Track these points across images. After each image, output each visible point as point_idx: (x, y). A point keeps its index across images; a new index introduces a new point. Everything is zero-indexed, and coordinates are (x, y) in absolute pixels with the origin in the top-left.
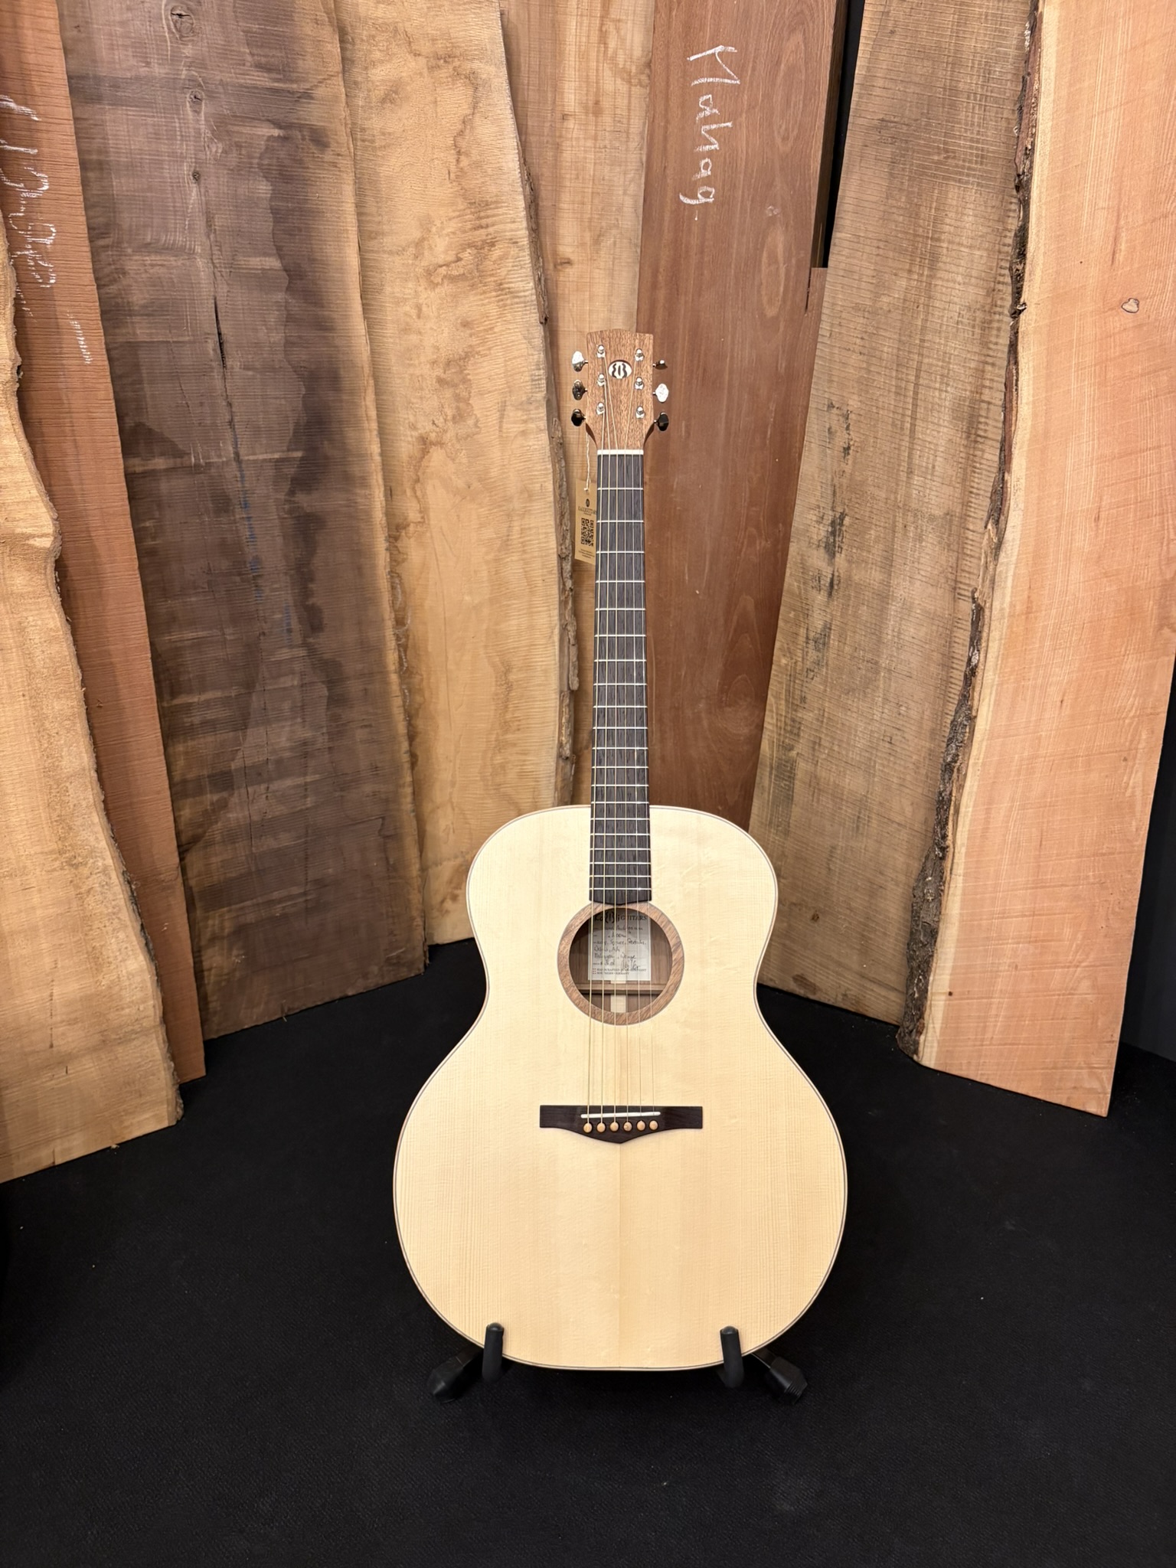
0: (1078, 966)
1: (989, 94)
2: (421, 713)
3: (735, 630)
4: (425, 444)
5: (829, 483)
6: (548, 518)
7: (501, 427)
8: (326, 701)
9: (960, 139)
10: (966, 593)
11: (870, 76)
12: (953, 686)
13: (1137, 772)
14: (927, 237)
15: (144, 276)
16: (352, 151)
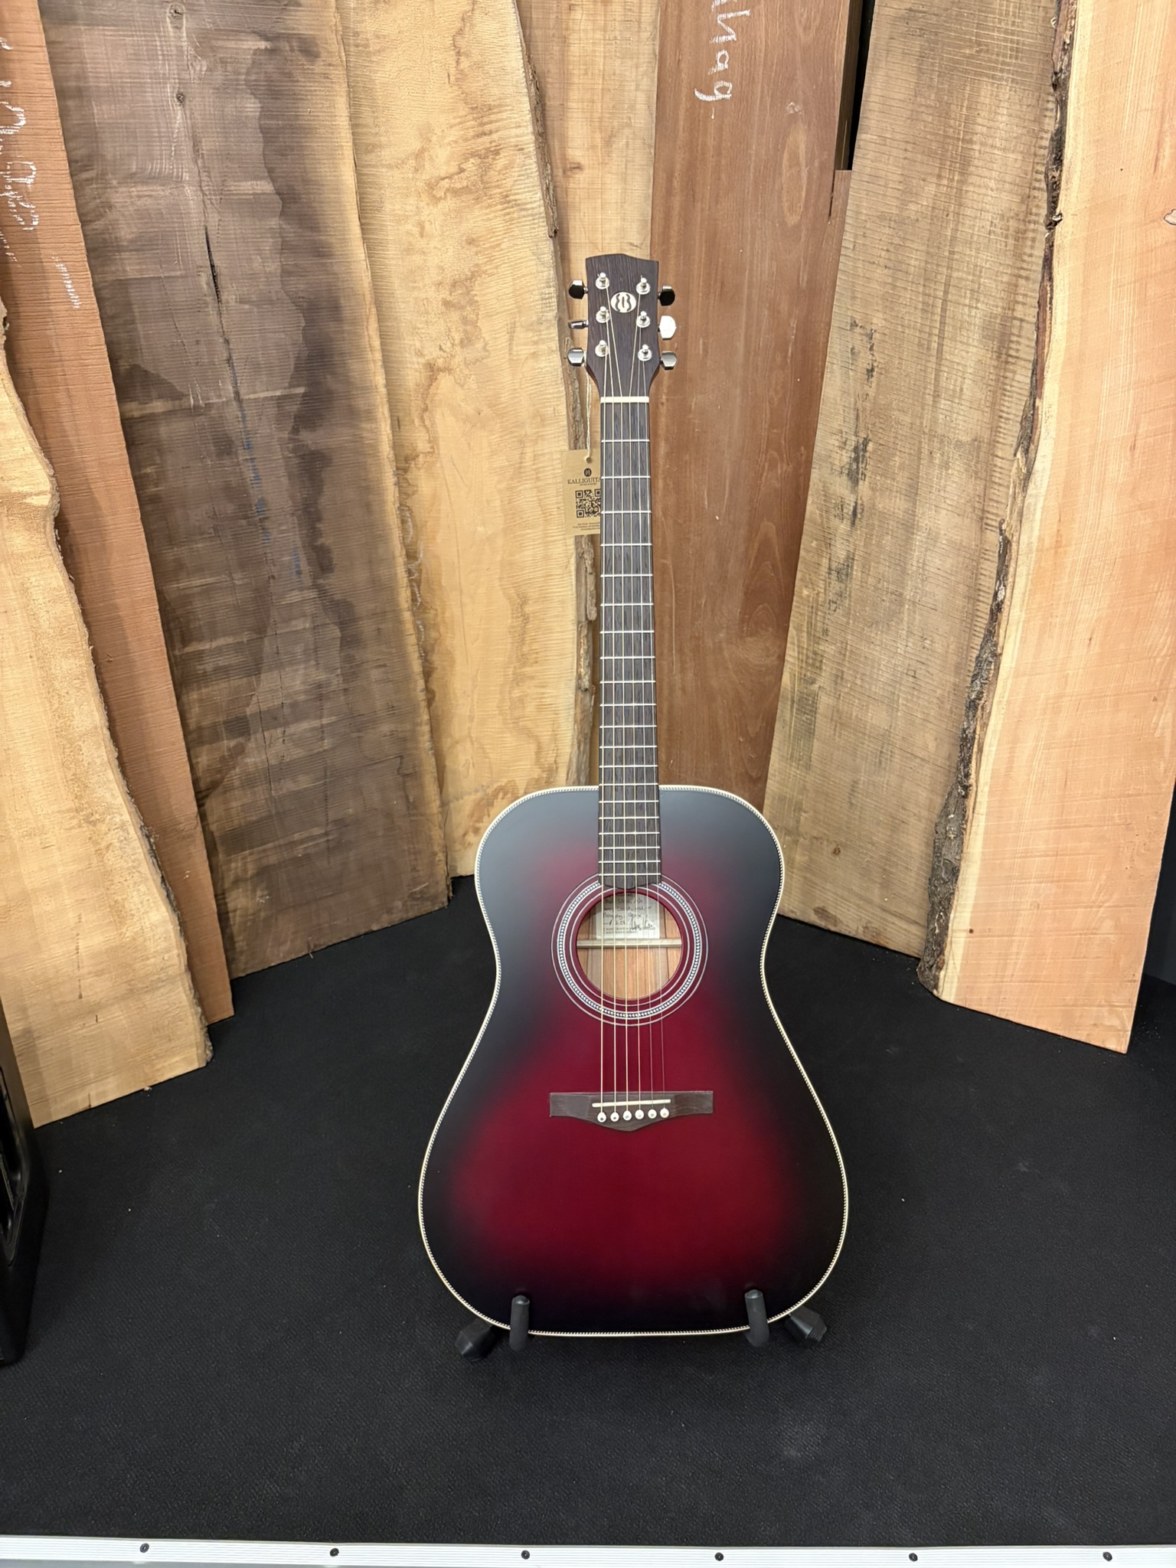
0: (1100, 907)
2: (436, 648)
3: (756, 558)
4: (433, 371)
5: (852, 406)
6: (562, 443)
7: (510, 350)
8: (339, 643)
9: (993, 31)
10: (994, 523)
12: (979, 619)
13: (1167, 712)
14: (958, 139)
15: (131, 209)
16: (344, 59)
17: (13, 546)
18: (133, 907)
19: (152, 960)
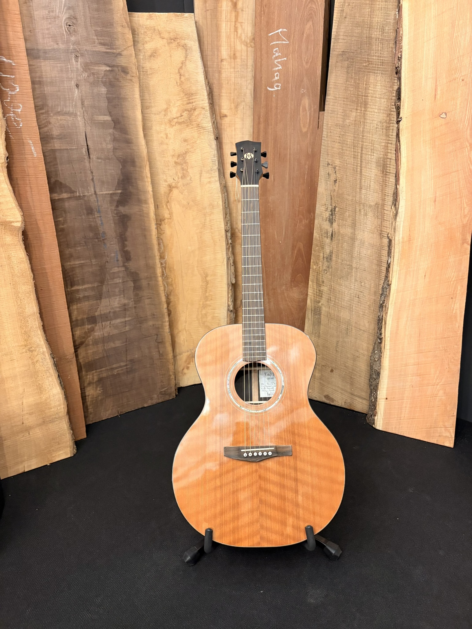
0: (438, 385)
1: (384, 38)
2: (172, 293)
3: (296, 257)
4: (171, 188)
5: (329, 194)
6: (220, 215)
7: (200, 180)
8: (133, 288)
9: (373, 56)
10: (385, 235)
11: (337, 35)
12: (382, 273)
13: (457, 303)
14: (363, 96)
15: (58, 124)
16: (138, 75)
17: (5, 241)
18: (46, 387)
19: (53, 409)
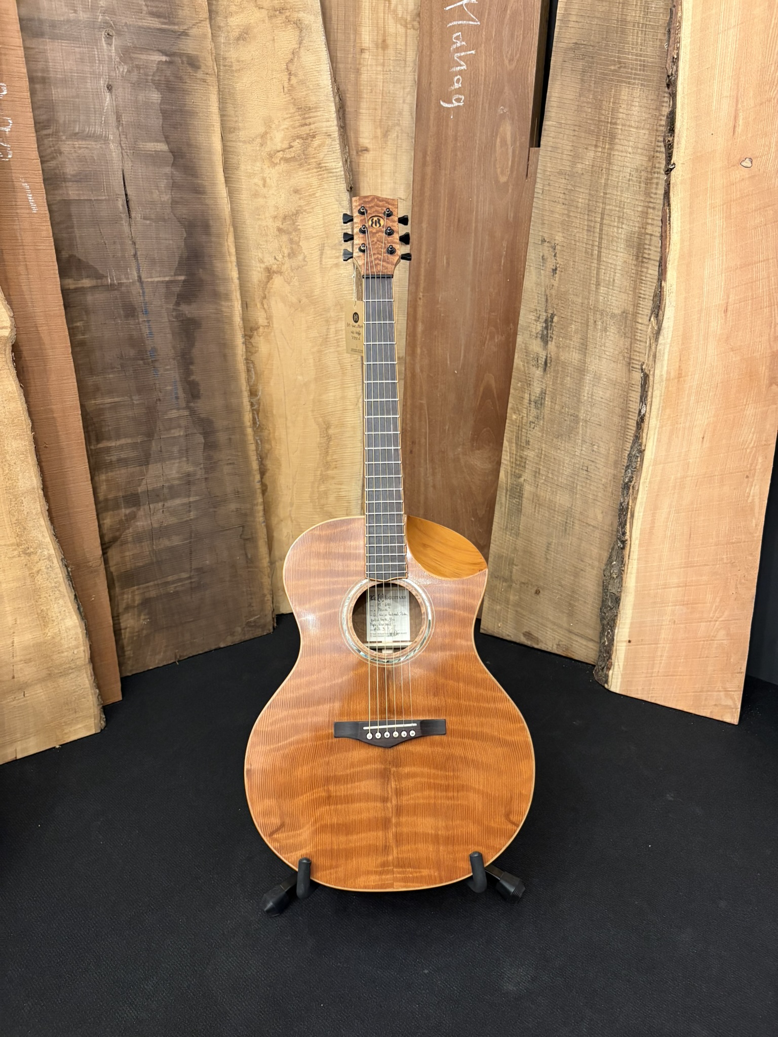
0: (716, 621)
1: (648, 23)
2: (269, 456)
3: (482, 397)
5: (543, 293)
7: (321, 261)
8: (202, 446)
9: (629, 55)
10: (637, 366)
11: (567, 14)
12: (629, 431)
13: (755, 485)
14: (608, 122)
15: (73, 155)
16: (216, 71)
18: (54, 615)
19: (66, 654)
